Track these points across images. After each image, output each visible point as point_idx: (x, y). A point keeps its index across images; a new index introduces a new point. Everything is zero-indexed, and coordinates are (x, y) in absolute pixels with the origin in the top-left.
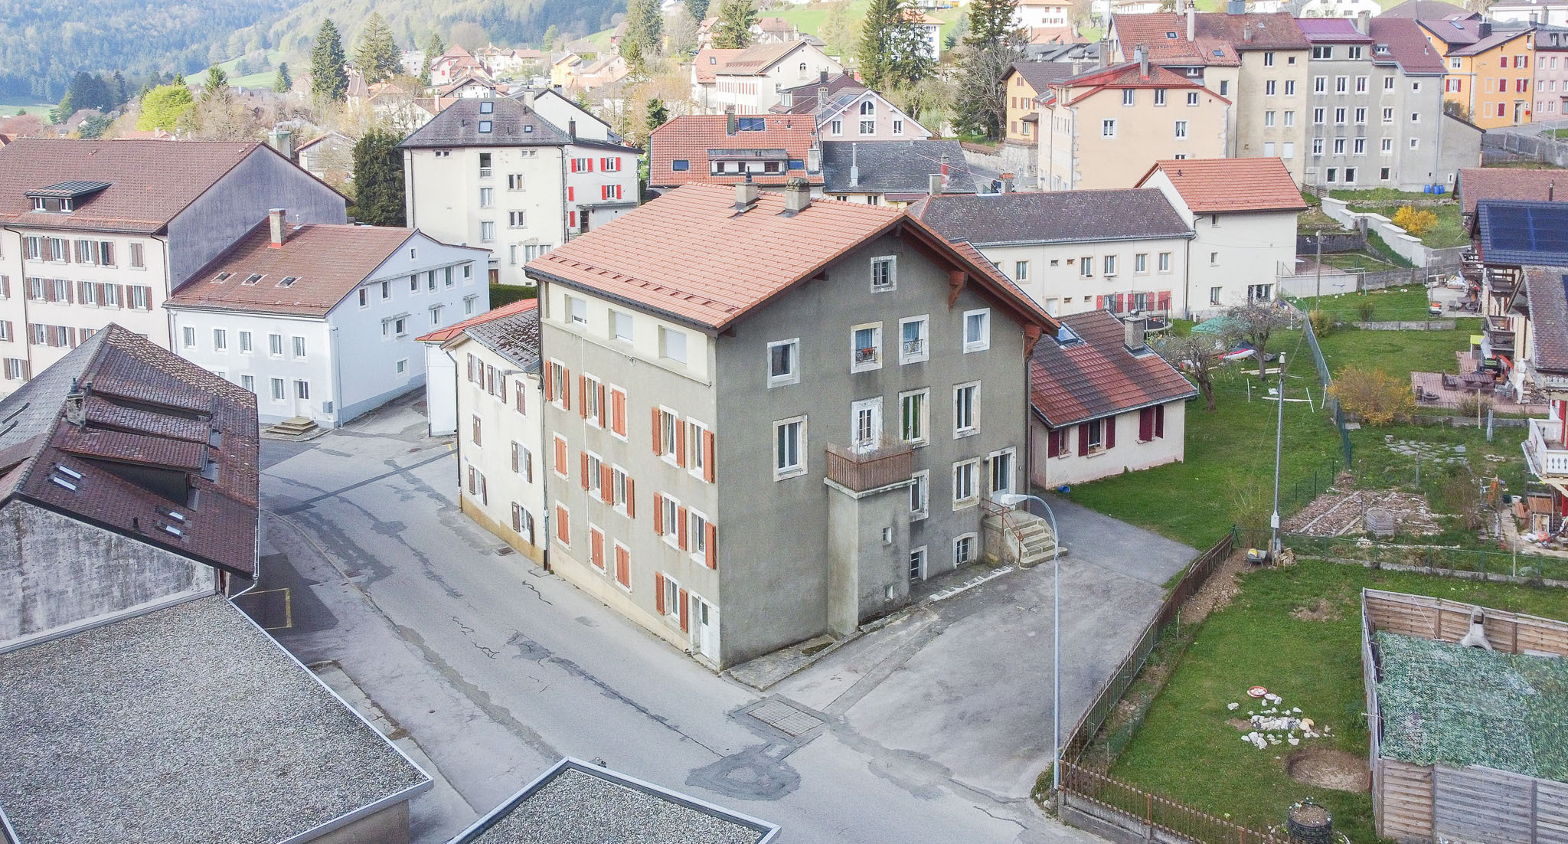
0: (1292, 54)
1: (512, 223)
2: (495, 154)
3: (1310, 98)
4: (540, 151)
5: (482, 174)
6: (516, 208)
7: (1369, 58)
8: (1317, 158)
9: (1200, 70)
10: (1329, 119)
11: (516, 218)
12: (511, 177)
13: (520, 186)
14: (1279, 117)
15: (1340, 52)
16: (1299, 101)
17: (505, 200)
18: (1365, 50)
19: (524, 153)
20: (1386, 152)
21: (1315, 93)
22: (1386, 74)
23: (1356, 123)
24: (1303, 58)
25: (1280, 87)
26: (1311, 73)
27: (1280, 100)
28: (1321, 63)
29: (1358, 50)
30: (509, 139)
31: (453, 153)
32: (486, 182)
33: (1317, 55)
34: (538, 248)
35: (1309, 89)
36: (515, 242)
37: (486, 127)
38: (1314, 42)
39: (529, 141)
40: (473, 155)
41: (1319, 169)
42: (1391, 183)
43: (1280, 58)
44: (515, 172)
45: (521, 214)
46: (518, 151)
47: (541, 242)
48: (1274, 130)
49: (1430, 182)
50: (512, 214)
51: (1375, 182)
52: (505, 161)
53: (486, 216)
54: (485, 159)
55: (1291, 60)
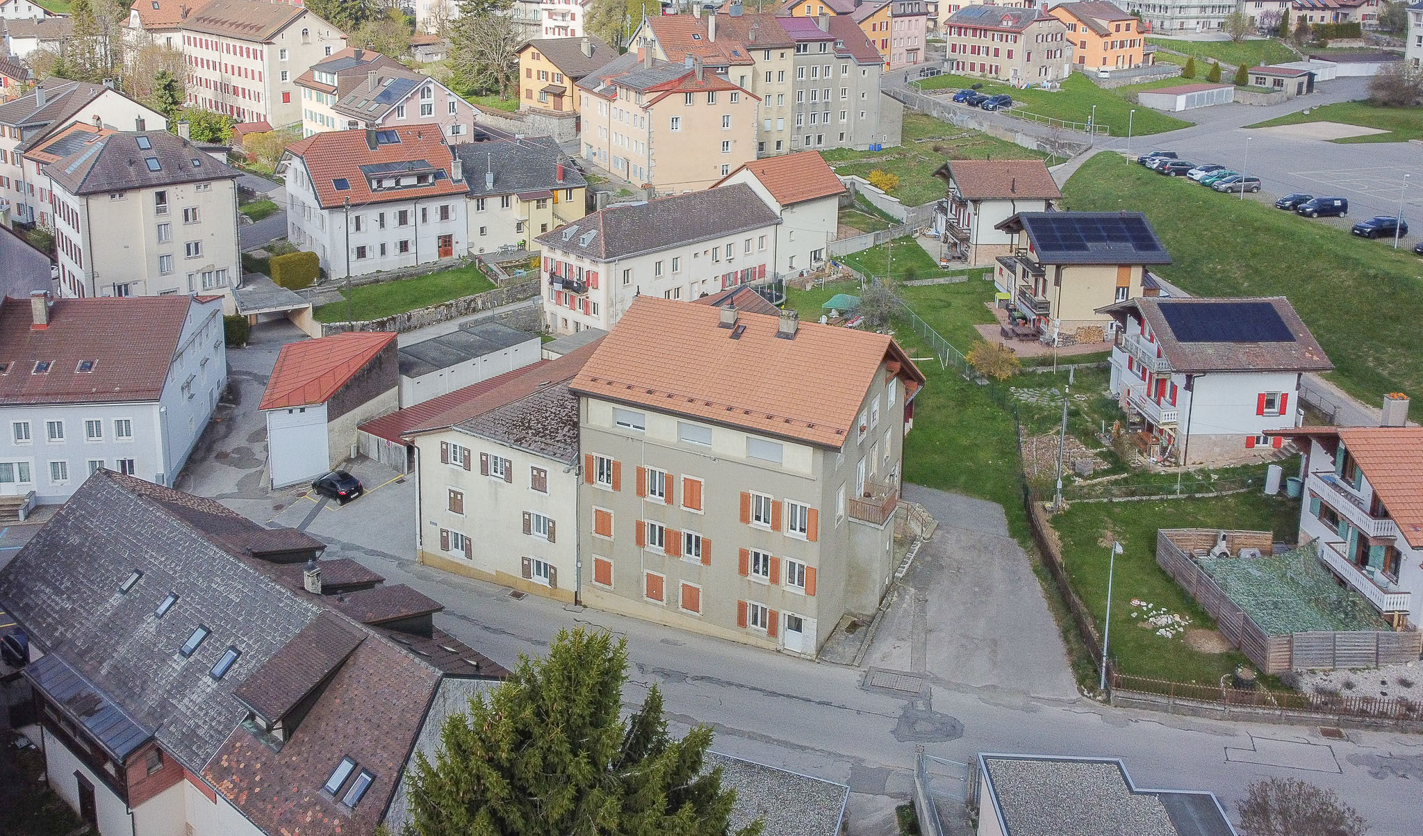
0: (782, 51)
1: (189, 253)
2: (171, 192)
3: (795, 83)
4: (215, 185)
5: (159, 211)
6: (192, 239)
7: (832, 51)
8: (799, 128)
9: (726, 69)
10: (807, 99)
11: (193, 249)
12: (186, 211)
13: (195, 218)
14: (774, 99)
15: (813, 47)
16: (787, 87)
17: (182, 233)
18: (830, 45)
19: (198, 187)
20: (842, 120)
21: (798, 79)
22: (843, 63)
23: (824, 101)
24: (790, 53)
25: (774, 77)
26: (795, 65)
27: (775, 87)
28: (802, 57)
29: (825, 45)
30: (183, 175)
31: (129, 195)
32: (163, 219)
33: (799, 50)
34: (214, 274)
35: (794, 76)
36: (194, 270)
37: (154, 165)
38: (798, 41)
39: (203, 176)
40: (149, 195)
41: (800, 136)
42: (845, 144)
43: (775, 54)
44: (189, 204)
45: (197, 245)
46: (192, 187)
47: (217, 268)
48: (771, 109)
49: (872, 142)
50: (188, 246)
51: (837, 144)
52: (180, 197)
53: (164, 250)
54: (161, 197)
55: (782, 55)
